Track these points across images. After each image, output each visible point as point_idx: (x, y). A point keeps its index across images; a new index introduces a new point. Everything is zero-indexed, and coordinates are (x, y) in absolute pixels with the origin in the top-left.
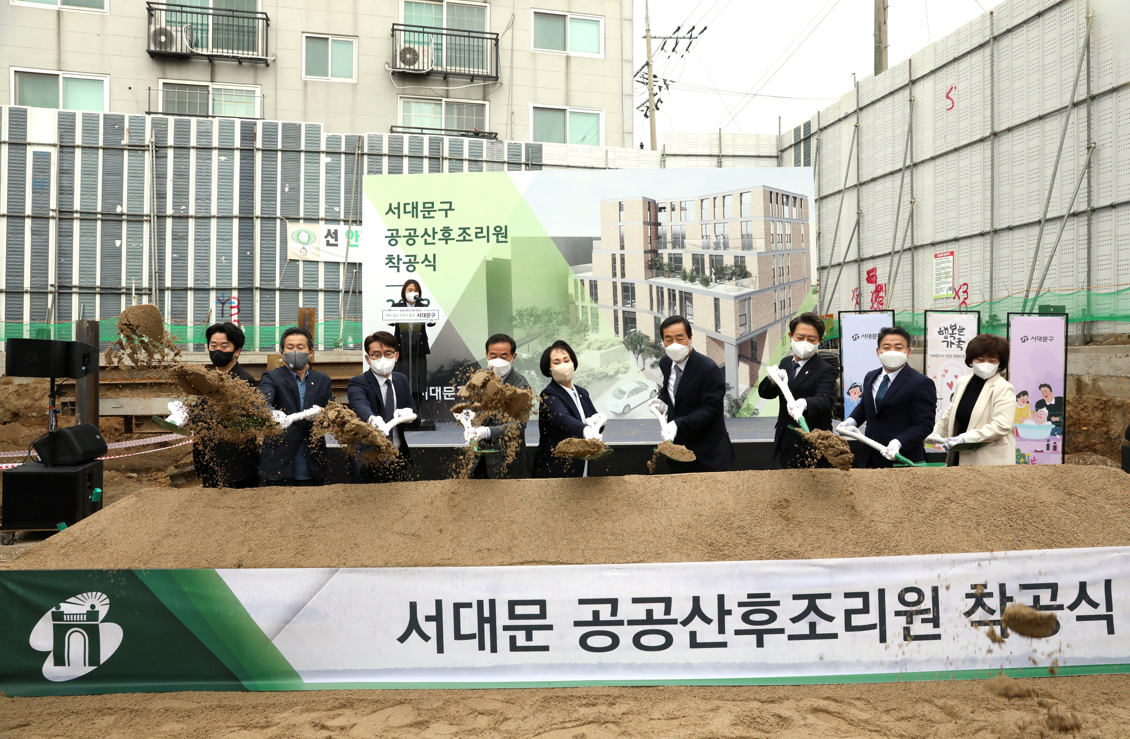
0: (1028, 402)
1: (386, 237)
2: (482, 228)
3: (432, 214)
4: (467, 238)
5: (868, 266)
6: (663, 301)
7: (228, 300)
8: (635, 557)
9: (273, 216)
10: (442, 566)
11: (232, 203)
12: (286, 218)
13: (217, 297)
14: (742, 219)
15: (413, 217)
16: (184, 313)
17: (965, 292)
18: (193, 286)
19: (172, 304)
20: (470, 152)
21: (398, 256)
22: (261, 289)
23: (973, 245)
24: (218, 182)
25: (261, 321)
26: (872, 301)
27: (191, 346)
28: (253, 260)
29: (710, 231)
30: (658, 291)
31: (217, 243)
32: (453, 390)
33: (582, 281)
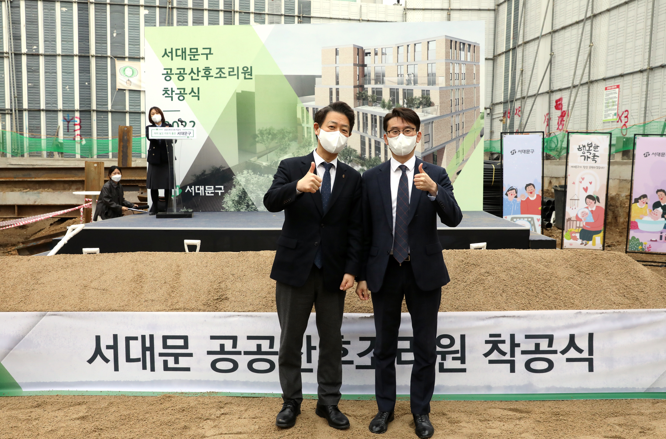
0: (647, 203)
1: (163, 74)
2: (233, 68)
3: (196, 57)
4: (223, 75)
5: (556, 96)
6: (367, 124)
7: (72, 119)
8: (250, 308)
9: (105, 55)
10: (118, 311)
11: (73, 44)
12: (115, 57)
13: (64, 117)
14: (428, 62)
15: (182, 59)
16: (39, 128)
17: (626, 117)
18: (44, 108)
19: (29, 122)
20: (255, 7)
21: (172, 89)
22: (97, 111)
23: (634, 80)
24: (61, 28)
25: (97, 135)
26: (558, 123)
27: (45, 153)
28: (90, 89)
29: (403, 70)
30: (363, 116)
31: (63, 75)
32: (213, 189)
33: (307, 108)
